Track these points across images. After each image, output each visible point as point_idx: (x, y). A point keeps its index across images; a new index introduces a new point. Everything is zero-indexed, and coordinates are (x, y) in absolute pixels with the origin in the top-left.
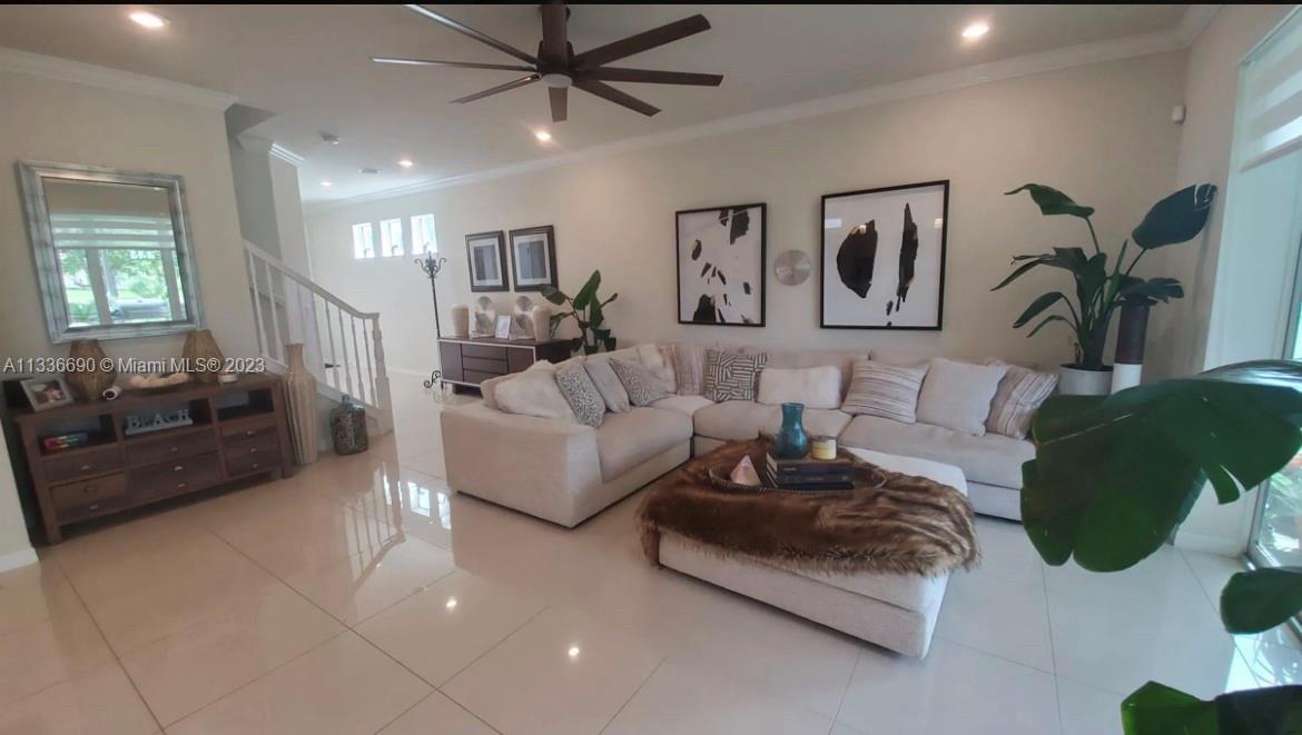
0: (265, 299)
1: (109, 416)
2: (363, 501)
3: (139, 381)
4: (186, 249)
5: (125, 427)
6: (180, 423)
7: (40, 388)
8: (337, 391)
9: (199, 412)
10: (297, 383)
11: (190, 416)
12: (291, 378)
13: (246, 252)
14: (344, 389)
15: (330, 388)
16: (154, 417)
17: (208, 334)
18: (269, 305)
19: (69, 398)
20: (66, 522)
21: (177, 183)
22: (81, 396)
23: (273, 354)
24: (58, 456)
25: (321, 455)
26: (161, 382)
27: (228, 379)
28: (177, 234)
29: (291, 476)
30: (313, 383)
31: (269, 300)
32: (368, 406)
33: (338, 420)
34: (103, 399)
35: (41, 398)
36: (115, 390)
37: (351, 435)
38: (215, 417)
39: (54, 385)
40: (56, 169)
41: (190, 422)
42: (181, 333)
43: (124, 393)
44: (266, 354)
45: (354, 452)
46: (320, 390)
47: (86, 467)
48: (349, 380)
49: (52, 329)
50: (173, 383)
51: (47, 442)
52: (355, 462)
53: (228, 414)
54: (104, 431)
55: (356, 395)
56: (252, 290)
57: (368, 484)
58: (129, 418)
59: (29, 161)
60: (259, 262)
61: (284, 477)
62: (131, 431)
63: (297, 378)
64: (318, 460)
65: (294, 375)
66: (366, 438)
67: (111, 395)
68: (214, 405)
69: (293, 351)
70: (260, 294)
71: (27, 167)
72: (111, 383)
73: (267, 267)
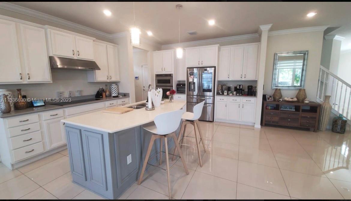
0: (322, 83)
1: (279, 105)
2: (336, 149)
3: (286, 99)
4: (305, 69)
5: (281, 108)
6: (292, 110)
7: (268, 97)
8: (338, 112)
9: (297, 109)
10: (325, 107)
11: (295, 109)
12: (324, 105)
13: (320, 69)
14: (341, 112)
15: (335, 111)
16: (287, 107)
17: (304, 90)
18: (322, 84)
19: (272, 100)
20: (266, 123)
21: (307, 52)
22: (275, 100)
23: (320, 97)
24: (268, 110)
25: (327, 130)
26: (291, 100)
27: (307, 102)
28: (303, 65)
29: (316, 132)
30: (331, 108)
31: (323, 83)
32: (348, 120)
33: (336, 121)
34: (278, 101)
35: (268, 99)
36: (281, 100)
37: (339, 127)
38: (301, 111)
39: (271, 97)
40: (282, 53)
41: (294, 110)
42: (298, 89)
43: (282, 101)
44: (318, 97)
45: (338, 133)
46: (332, 111)
47: (272, 114)
48: (343, 110)
49: (273, 86)
50: (294, 100)
51: (267, 107)
52: (338, 136)
53: (304, 111)
54: (277, 107)
55: (345, 115)
56: (319, 80)
57: (340, 144)
58: (282, 106)
59: (277, 53)
60: (323, 71)
61: (314, 131)
62: (282, 109)
63: (326, 106)
64: (325, 131)
65: (325, 105)
66: (345, 129)
67: (280, 101)
68: (302, 108)
69: (327, 98)
70: (321, 81)
71: (276, 54)
72: (280, 98)
73: (325, 73)
